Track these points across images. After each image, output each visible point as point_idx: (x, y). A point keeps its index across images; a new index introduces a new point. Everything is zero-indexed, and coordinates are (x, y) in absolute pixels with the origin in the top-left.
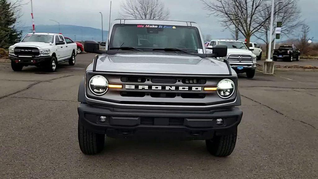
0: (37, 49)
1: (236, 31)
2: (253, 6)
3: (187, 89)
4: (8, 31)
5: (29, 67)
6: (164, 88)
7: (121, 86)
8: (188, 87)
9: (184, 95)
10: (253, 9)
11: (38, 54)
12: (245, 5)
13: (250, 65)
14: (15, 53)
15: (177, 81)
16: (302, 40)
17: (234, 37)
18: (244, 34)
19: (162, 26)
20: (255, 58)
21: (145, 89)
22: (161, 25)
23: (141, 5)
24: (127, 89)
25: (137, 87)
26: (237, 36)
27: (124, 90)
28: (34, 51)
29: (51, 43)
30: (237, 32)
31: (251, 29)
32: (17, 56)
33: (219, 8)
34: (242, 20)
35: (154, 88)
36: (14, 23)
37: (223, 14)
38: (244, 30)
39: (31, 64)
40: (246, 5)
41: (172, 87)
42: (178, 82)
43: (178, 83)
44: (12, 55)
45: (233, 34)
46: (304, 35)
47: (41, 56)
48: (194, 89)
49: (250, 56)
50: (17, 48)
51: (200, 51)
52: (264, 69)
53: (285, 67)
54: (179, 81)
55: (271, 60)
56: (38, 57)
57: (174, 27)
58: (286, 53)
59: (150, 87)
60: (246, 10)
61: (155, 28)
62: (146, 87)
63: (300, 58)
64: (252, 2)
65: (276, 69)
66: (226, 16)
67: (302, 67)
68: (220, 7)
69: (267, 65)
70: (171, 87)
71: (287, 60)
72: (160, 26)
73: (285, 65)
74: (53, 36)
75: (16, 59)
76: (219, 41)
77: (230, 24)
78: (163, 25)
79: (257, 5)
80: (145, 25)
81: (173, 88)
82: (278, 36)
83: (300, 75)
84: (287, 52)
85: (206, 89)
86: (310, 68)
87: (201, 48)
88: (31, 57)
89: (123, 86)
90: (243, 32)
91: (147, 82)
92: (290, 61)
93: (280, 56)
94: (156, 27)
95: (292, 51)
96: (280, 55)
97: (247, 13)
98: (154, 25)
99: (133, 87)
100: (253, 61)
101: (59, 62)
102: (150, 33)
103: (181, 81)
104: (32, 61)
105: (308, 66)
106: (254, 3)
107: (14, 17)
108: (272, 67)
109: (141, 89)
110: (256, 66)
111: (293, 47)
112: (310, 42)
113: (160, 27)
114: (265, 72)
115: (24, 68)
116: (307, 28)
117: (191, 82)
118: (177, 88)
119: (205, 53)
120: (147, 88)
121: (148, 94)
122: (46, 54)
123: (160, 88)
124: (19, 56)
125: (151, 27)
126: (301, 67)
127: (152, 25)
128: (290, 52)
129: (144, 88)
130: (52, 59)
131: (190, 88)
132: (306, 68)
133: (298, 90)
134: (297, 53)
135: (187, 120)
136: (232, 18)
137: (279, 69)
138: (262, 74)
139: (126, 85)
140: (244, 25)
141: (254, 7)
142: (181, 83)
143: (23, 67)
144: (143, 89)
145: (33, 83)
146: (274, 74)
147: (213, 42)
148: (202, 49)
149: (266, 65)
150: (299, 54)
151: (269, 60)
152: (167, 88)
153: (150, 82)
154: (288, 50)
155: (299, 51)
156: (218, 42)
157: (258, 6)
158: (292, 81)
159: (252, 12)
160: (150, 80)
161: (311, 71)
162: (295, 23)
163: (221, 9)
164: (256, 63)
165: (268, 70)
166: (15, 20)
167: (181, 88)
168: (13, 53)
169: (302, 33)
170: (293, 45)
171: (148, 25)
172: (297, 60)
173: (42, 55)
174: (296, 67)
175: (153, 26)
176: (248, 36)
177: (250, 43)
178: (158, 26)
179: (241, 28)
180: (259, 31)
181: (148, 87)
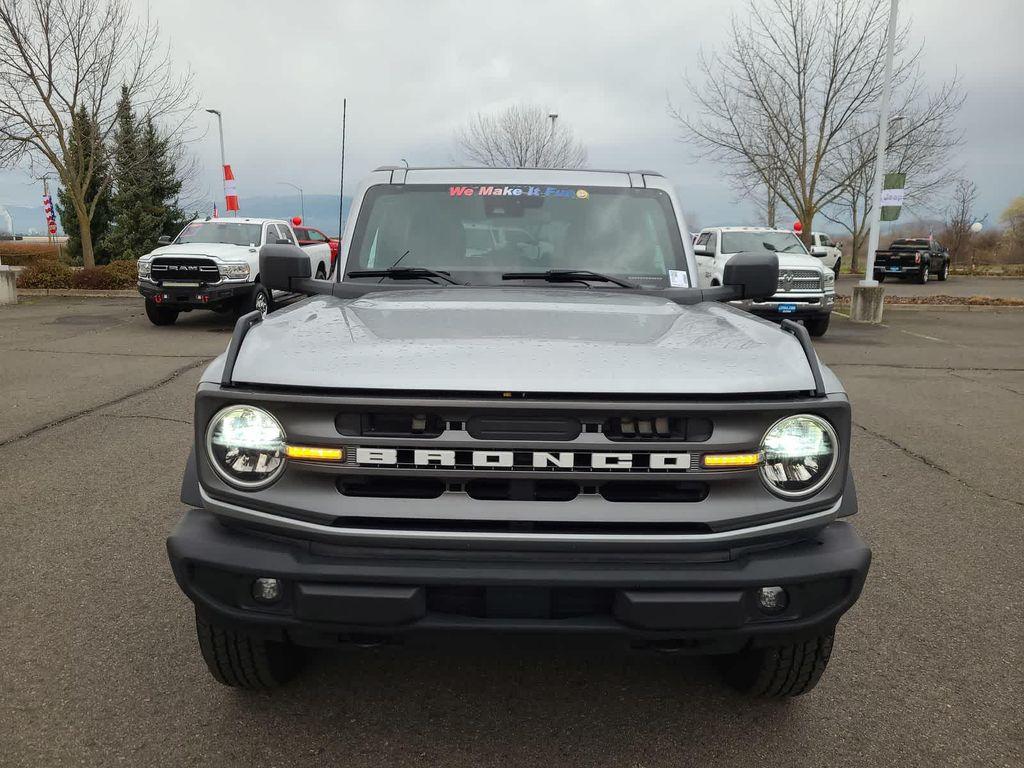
0: (211, 263)
1: (769, 202)
2: (822, 130)
3: (629, 465)
4: (160, 215)
5: (195, 313)
6: (523, 458)
7: (336, 454)
8: (629, 456)
9: (616, 489)
10: (821, 138)
11: (216, 276)
12: (800, 128)
13: (816, 300)
14: (154, 274)
15: (584, 426)
16: (956, 223)
17: (762, 218)
18: (796, 208)
19: (537, 190)
20: (831, 279)
21: (442, 464)
22: (535, 186)
23: (509, 135)
24: (363, 465)
25: (405, 456)
26: (771, 214)
27: (348, 467)
28: (204, 271)
29: (252, 245)
30: (771, 205)
31: (816, 197)
32: (160, 285)
33: (724, 138)
34: (790, 170)
35: (479, 459)
36: (176, 192)
37: (735, 153)
38: (797, 199)
39: (200, 306)
40: (803, 127)
41: (562, 455)
42: (588, 431)
43: (586, 439)
44: (146, 281)
45: (762, 211)
46: (961, 207)
47: (223, 284)
48: (657, 461)
49: (815, 273)
50: (157, 261)
51: (678, 280)
52: (854, 309)
53: (914, 300)
54: (592, 429)
55: (875, 284)
56: (215, 286)
57: (582, 194)
58: (909, 261)
59: (464, 456)
60: (804, 140)
61: (513, 196)
62: (448, 458)
63: (950, 273)
64: (820, 119)
65: (888, 306)
66: (746, 159)
67: (963, 301)
68: (727, 135)
69: (864, 298)
70: (557, 457)
71: (915, 278)
72: (531, 189)
73: (911, 296)
74: (261, 226)
75: (154, 292)
76: (724, 230)
77: (756, 184)
78: (540, 186)
79: (835, 124)
80: (476, 187)
81: (567, 460)
82: (888, 213)
83: (959, 325)
84: (914, 257)
85: (710, 460)
86: (986, 303)
87: (682, 265)
88: (197, 285)
89: (345, 454)
90: (792, 202)
91: (449, 436)
92: (922, 282)
93: (894, 270)
94: (517, 192)
95: (926, 255)
96: (892, 266)
97: (805, 150)
98: (511, 187)
99: (389, 457)
100: (825, 289)
101: (276, 298)
102: (496, 215)
103: (600, 426)
104: (199, 297)
105: (980, 297)
106: (827, 122)
107: (177, 177)
108: (878, 303)
109: (426, 463)
110: (832, 303)
111: (931, 243)
112: (977, 227)
113: (530, 194)
114: (858, 317)
115: (182, 316)
116: (972, 188)
117: (644, 428)
118: (583, 458)
119: (694, 285)
120: (452, 462)
121: (455, 486)
122: (238, 277)
123: (506, 459)
124: (165, 284)
125: (499, 192)
126: (959, 299)
127: (502, 187)
128: (922, 257)
129: (439, 461)
130: (257, 288)
131: (641, 460)
132: (975, 303)
133: (965, 374)
134: (941, 260)
135: (628, 600)
136: (762, 165)
137: (895, 306)
138: (849, 324)
139: (359, 450)
140: (798, 183)
141: (827, 132)
142: (599, 438)
143: (180, 314)
144: (434, 464)
145: (186, 362)
146: (883, 321)
147: (708, 234)
148: (685, 273)
149: (859, 295)
150: (947, 262)
151: (869, 282)
152: (540, 459)
153: (462, 437)
154: (916, 251)
155: (946, 255)
156: (723, 234)
157: (836, 131)
158: (941, 344)
159: (819, 146)
160: (464, 425)
161: (991, 312)
162: (934, 176)
163: (730, 140)
164: (834, 292)
165: (865, 310)
166: (179, 185)
167: (598, 461)
168: (147, 275)
169: (956, 202)
170: (931, 237)
171: (487, 186)
172: (941, 278)
173: (227, 280)
174: (944, 299)
175: (507, 191)
176: (806, 213)
177: (813, 233)
178: (525, 188)
179: (786, 193)
180: (836, 200)
181: (456, 458)
